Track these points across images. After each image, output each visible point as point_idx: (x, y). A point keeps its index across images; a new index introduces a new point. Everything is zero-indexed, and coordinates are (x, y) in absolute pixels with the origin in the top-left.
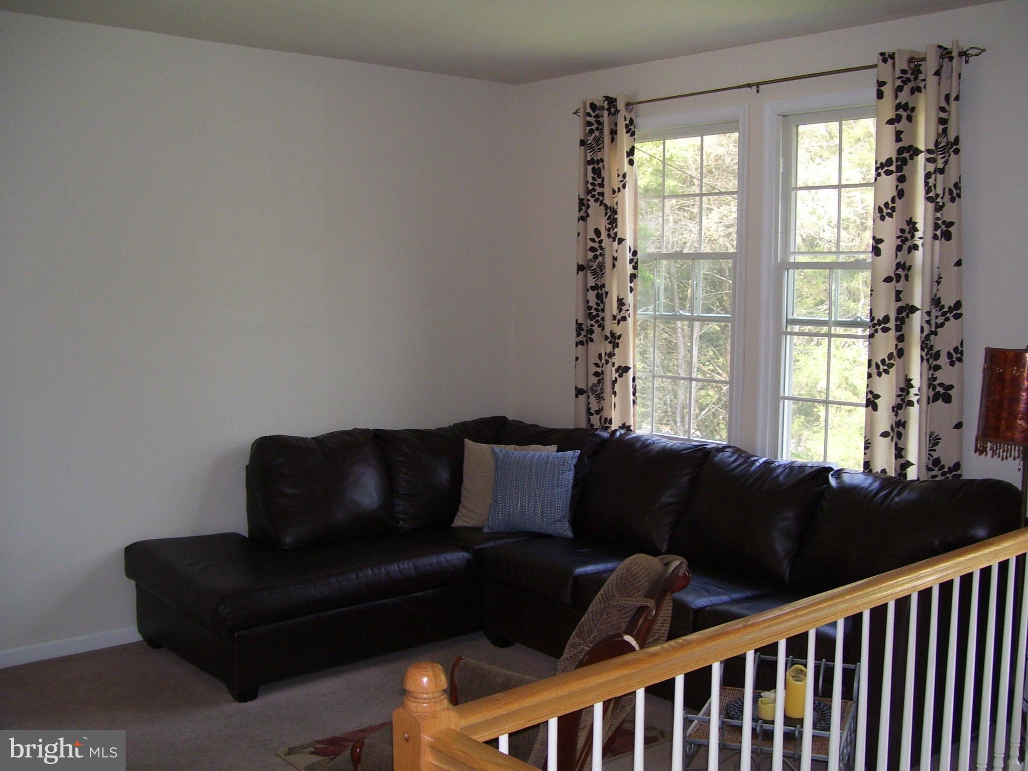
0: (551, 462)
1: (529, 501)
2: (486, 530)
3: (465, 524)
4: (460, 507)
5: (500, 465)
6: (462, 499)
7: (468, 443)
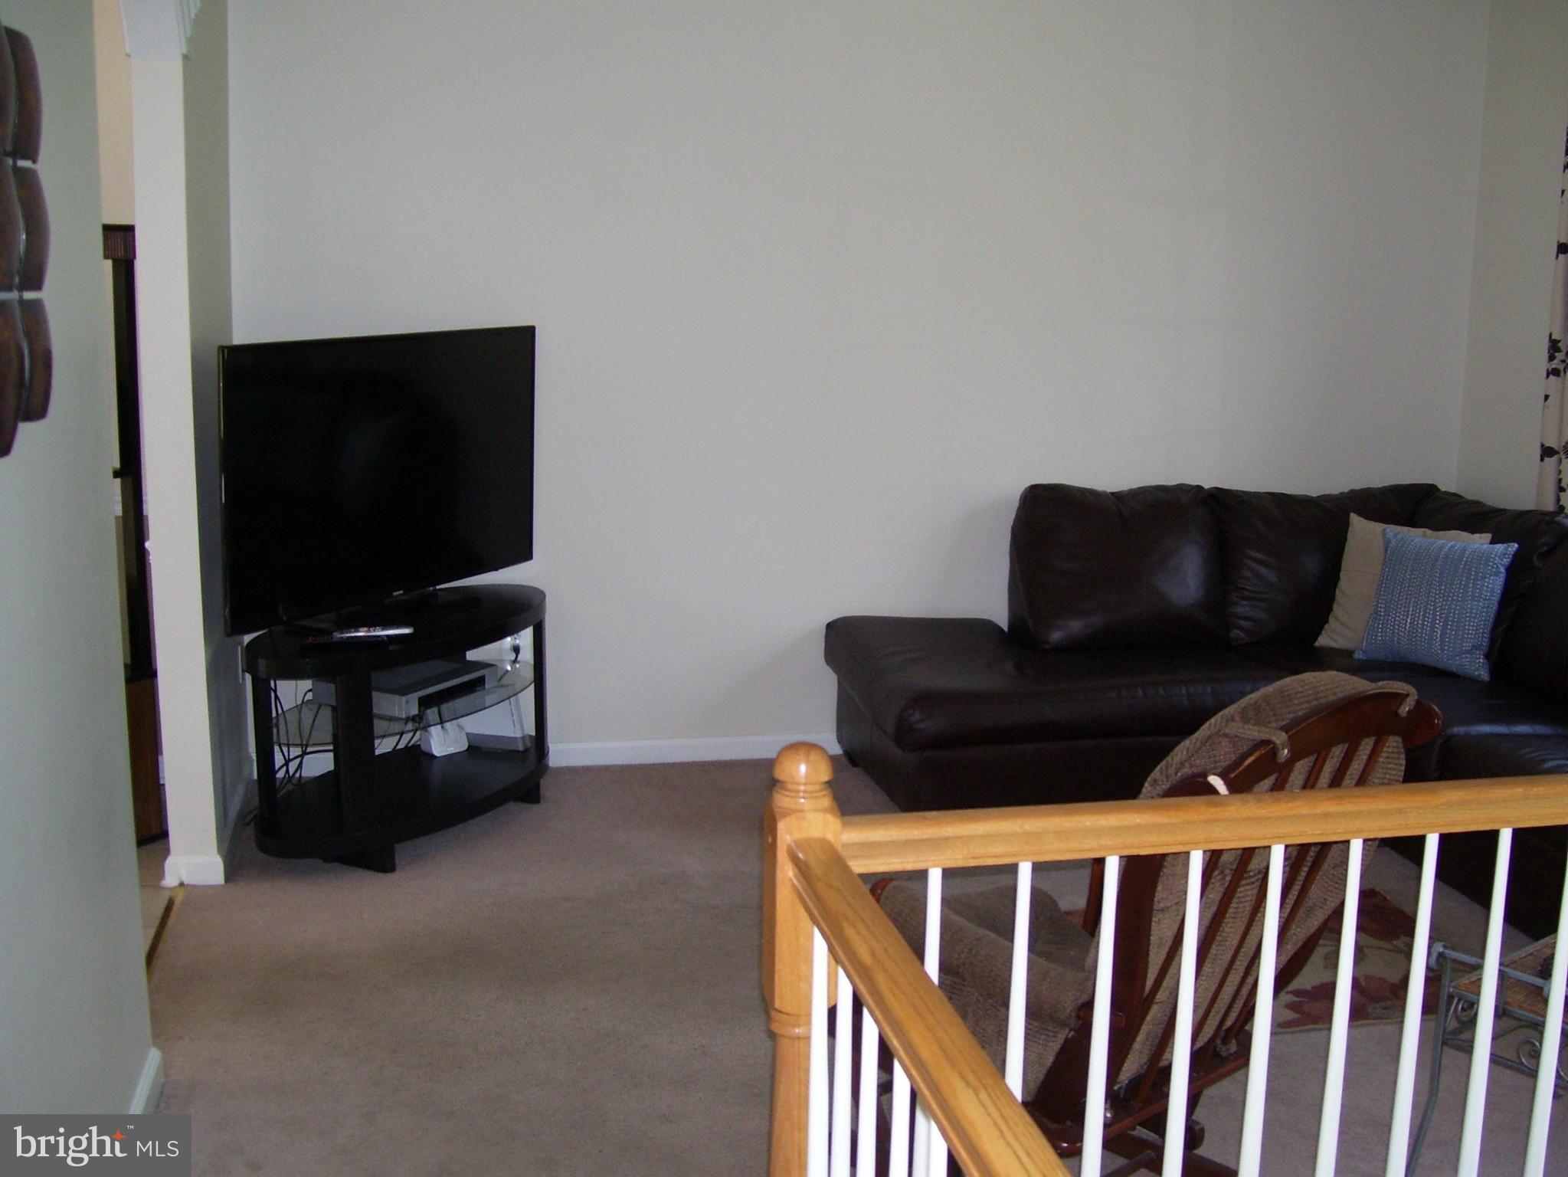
0: (1467, 558)
1: (1424, 616)
2: (1358, 655)
3: (1334, 645)
4: (1331, 619)
5: (1392, 557)
6: (1335, 607)
7: (1355, 519)
